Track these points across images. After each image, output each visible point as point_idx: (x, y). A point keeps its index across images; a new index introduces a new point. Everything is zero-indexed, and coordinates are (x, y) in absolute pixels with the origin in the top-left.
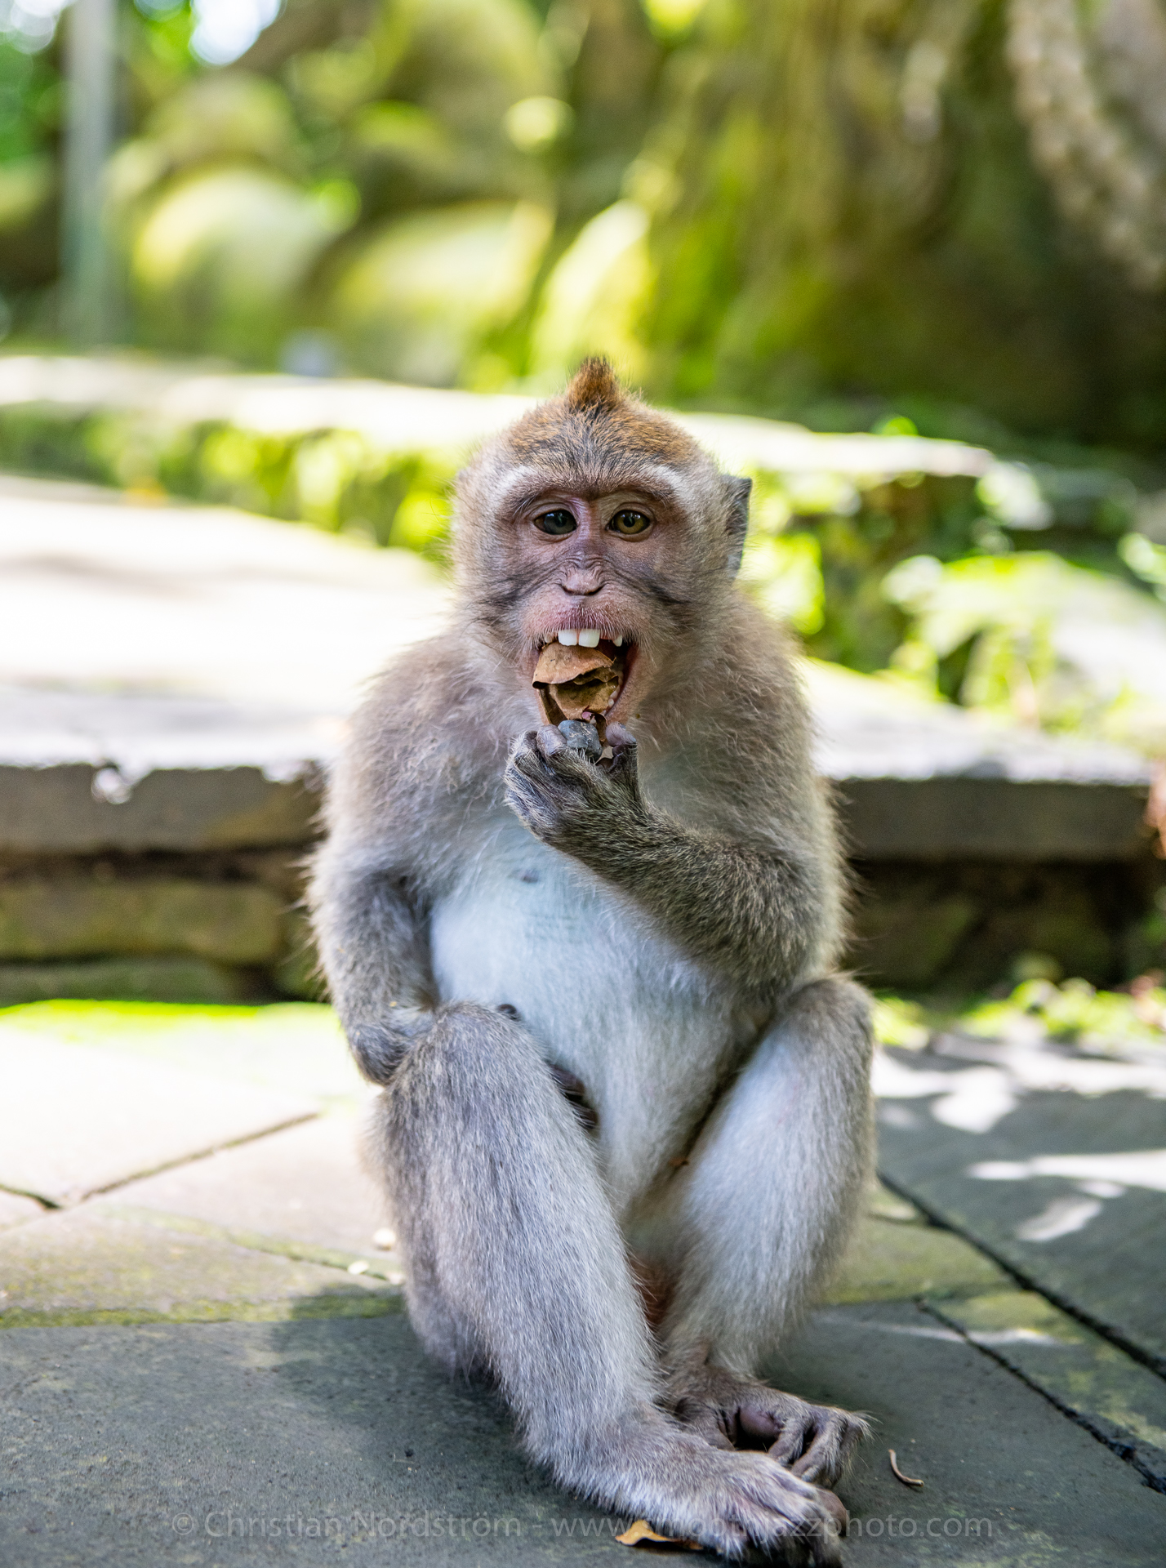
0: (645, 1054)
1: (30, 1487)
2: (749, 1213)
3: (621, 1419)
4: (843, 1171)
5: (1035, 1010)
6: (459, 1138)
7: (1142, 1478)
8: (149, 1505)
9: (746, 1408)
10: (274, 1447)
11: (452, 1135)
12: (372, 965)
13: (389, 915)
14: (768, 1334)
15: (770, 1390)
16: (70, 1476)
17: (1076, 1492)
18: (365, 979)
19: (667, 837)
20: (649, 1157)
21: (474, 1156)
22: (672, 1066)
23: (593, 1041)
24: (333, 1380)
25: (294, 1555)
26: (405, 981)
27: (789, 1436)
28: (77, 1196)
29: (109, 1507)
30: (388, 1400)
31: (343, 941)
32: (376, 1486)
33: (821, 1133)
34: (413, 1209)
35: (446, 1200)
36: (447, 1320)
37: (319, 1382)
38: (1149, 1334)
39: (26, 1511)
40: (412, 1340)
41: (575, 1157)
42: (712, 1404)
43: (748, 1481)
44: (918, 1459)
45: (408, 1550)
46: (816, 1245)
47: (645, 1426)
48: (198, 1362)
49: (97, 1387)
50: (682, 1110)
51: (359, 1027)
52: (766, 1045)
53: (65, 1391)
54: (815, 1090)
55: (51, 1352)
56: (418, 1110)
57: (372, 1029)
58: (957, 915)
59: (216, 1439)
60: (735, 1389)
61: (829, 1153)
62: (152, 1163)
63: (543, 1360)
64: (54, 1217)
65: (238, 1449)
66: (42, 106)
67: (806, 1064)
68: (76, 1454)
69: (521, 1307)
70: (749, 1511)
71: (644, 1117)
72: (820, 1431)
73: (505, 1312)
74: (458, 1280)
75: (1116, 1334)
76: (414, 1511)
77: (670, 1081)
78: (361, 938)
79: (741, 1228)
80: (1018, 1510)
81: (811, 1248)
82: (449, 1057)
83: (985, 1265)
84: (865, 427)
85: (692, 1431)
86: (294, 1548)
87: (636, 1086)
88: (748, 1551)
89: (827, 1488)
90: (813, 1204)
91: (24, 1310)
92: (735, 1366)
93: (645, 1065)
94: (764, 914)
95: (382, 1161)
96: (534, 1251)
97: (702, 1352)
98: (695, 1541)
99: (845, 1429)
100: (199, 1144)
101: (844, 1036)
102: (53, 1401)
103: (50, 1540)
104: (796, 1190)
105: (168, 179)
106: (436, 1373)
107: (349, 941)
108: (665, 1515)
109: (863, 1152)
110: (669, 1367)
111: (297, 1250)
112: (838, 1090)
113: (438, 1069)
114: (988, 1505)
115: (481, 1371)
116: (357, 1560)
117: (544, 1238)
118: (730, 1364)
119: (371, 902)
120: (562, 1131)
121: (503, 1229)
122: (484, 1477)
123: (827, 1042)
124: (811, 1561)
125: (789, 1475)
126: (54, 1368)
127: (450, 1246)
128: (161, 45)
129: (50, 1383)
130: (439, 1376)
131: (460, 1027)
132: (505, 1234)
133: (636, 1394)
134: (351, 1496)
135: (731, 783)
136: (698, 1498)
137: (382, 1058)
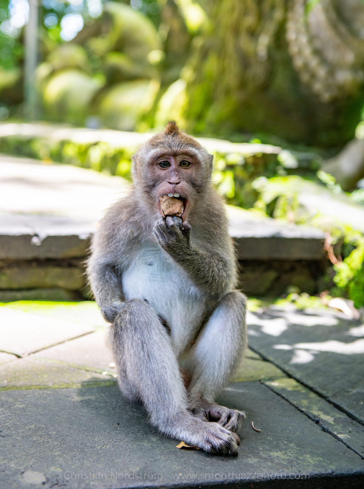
0: (182, 312)
1: (13, 434)
2: (212, 357)
3: (177, 414)
4: (238, 345)
5: (293, 301)
6: (133, 336)
7: (321, 428)
8: (46, 439)
9: (212, 410)
10: (81, 422)
11: (131, 335)
12: (107, 290)
13: (110, 276)
14: (218, 390)
15: (218, 405)
16: (24, 431)
17: (303, 433)
18: (105, 294)
19: (194, 253)
20: (185, 340)
21: (137, 341)
22: (190, 316)
23: (168, 309)
24: (97, 404)
25: (86, 452)
26: (116, 294)
27: (224, 418)
28: (26, 354)
29: (35, 439)
30: (113, 409)
31: (98, 283)
32: (109, 433)
33: (232, 334)
34: (120, 356)
35: (129, 353)
36: (130, 387)
37: (94, 405)
38: (324, 389)
39: (12, 441)
40: (119, 393)
41: (165, 341)
42: (202, 409)
43: (212, 430)
44: (259, 424)
45: (118, 450)
46: (231, 365)
47: (184, 415)
48: (60, 399)
49: (32, 407)
50: (193, 327)
51: (104, 307)
52: (216, 311)
53: (23, 408)
54: (230, 322)
55: (19, 397)
56: (122, 329)
57: (108, 307)
58: (272, 275)
59: (65, 420)
60: (209, 405)
61: (234, 340)
62: (48, 345)
63: (156, 397)
64: (20, 360)
65: (71, 423)
66: (18, 53)
67: (228, 315)
68: (26, 425)
69: (150, 383)
70: (212, 438)
71: (183, 330)
72: (232, 416)
73: (145, 384)
74: (133, 375)
75: (314, 390)
76: (120, 439)
77: (189, 319)
78: (103, 282)
79: (210, 361)
80: (287, 438)
81: (230, 366)
82: (131, 314)
83: (279, 371)
84: (247, 141)
85: (197, 417)
86: (86, 450)
87: (180, 321)
88: (212, 449)
89: (234, 432)
90: (230, 353)
91: (12, 386)
92: (209, 399)
93: (183, 315)
94: (218, 275)
95: (112, 344)
96: (154, 367)
97: (199, 395)
98: (197, 447)
99: (239, 416)
100: (61, 340)
101: (238, 307)
102: (20, 410)
103: (18, 449)
104: (225, 350)
105: (53, 73)
106: (126, 402)
107: (100, 283)
108: (189, 440)
109: (244, 339)
110: (191, 400)
111: (88, 368)
112: (237, 322)
113: (128, 317)
114: (279, 436)
115: (139, 401)
116: (104, 453)
117: (156, 364)
118: (207, 398)
119: (105, 272)
120: (162, 334)
121: (145, 361)
122: (139, 430)
123: (234, 309)
124: (230, 452)
125: (224, 429)
126: (20, 401)
127: (130, 366)
128: (52, 36)
129: (19, 405)
130: (126, 403)
131: (134, 305)
132: (146, 363)
133: (181, 407)
134: (102, 436)
135: (208, 238)
136: (198, 435)
137: (111, 315)
